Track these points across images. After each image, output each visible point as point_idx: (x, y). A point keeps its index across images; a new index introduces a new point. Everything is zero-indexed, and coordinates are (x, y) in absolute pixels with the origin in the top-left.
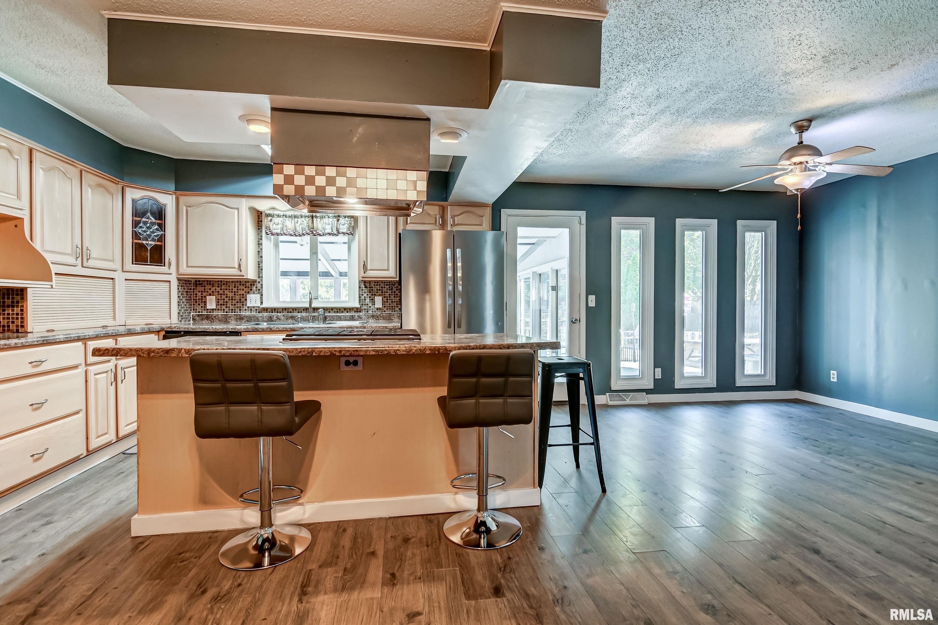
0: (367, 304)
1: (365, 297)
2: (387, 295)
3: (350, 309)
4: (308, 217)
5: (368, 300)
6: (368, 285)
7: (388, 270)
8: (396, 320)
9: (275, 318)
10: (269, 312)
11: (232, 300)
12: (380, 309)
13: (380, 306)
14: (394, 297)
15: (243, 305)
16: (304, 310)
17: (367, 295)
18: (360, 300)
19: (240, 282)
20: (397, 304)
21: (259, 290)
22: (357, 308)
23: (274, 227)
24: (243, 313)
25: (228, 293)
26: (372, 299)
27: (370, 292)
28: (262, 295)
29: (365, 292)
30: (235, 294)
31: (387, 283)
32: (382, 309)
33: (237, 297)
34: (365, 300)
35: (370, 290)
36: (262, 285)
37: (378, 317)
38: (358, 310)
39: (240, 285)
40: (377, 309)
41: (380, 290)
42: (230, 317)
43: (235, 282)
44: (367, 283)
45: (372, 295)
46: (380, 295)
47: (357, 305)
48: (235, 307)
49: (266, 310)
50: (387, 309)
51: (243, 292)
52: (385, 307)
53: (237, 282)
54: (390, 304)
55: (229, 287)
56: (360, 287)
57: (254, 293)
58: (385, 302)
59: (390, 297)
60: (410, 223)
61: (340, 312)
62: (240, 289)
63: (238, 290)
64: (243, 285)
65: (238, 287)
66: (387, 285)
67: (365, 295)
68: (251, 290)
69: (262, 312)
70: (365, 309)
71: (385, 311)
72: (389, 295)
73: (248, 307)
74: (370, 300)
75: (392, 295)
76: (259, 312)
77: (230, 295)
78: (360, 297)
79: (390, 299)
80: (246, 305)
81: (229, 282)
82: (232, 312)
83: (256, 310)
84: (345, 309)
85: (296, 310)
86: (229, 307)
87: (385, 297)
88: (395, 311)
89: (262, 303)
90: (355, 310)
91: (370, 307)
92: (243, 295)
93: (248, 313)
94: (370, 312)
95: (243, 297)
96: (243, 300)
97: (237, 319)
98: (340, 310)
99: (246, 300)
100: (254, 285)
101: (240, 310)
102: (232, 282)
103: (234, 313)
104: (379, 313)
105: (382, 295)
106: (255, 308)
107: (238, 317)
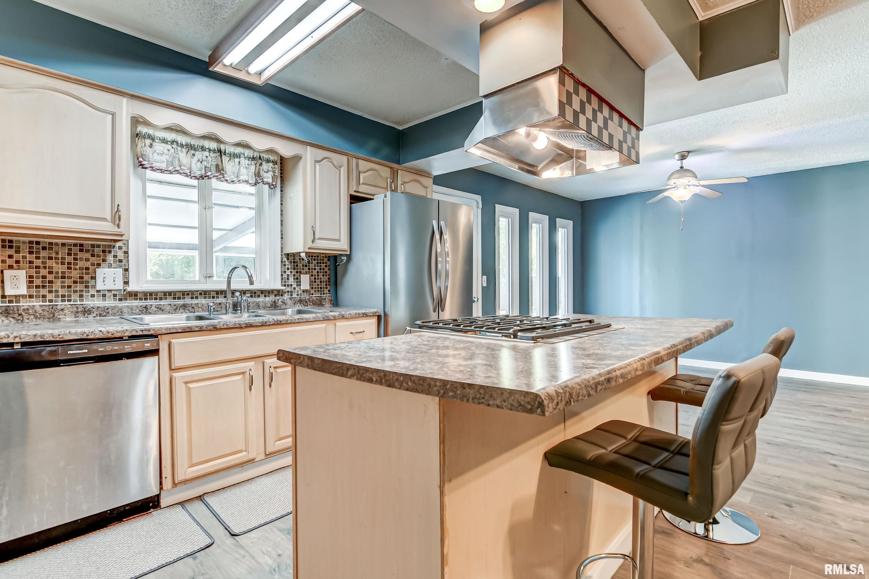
0: (291, 285)
1: (288, 275)
2: (315, 272)
3: (269, 292)
4: (214, 151)
5: (291, 279)
6: (291, 258)
7: (339, 240)
8: (327, 305)
9: (153, 308)
10: (141, 299)
11: (63, 277)
12: (307, 291)
13: (308, 287)
14: (323, 275)
15: (87, 287)
16: (201, 294)
17: (291, 272)
18: (282, 279)
19: (81, 245)
20: (326, 285)
21: (120, 261)
22: (278, 291)
23: (155, 158)
24: (89, 302)
25: (54, 265)
26: (297, 279)
27: (294, 269)
28: (127, 270)
29: (288, 269)
30: (69, 268)
31: (315, 257)
32: (310, 292)
33: (75, 274)
34: (288, 279)
35: (294, 266)
36: (126, 253)
37: (306, 302)
38: (279, 293)
39: (81, 250)
40: (304, 292)
41: (306, 266)
42: (62, 310)
43: (71, 245)
44: (291, 256)
45: (297, 272)
46: (306, 273)
47: (278, 286)
48: (70, 291)
49: (134, 295)
50: (315, 291)
51: (88, 264)
52: (312, 288)
53: (75, 245)
54: (318, 285)
55: (57, 253)
56: (282, 262)
57: (110, 266)
58: (312, 282)
59: (318, 275)
60: (363, 184)
61: (255, 297)
62: (81, 259)
63: (75, 259)
64: (87, 251)
65: (76, 254)
66: (315, 260)
67: (288, 272)
68: (104, 260)
69: (126, 299)
70: (288, 292)
71: (312, 294)
72: (318, 272)
73: (98, 291)
74: (294, 279)
75: (321, 272)
76: (120, 300)
77: (59, 268)
78: (282, 275)
79: (318, 279)
80: (94, 287)
81: (57, 244)
82: (63, 301)
83: (115, 295)
84: (262, 292)
85: (188, 294)
86: (57, 291)
87: (312, 275)
88: (324, 294)
89: (126, 283)
90: (275, 292)
91: (294, 289)
92: (87, 269)
93: (98, 302)
94: (295, 295)
95: (88, 274)
96: (86, 277)
97: (77, 312)
98: (255, 293)
99: (94, 278)
100: (110, 252)
101: (81, 296)
102: (63, 245)
103: (67, 303)
104: (306, 296)
105: (309, 273)
106: (113, 292)
107: (79, 310)
